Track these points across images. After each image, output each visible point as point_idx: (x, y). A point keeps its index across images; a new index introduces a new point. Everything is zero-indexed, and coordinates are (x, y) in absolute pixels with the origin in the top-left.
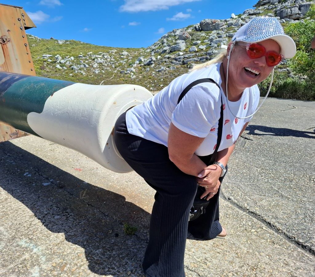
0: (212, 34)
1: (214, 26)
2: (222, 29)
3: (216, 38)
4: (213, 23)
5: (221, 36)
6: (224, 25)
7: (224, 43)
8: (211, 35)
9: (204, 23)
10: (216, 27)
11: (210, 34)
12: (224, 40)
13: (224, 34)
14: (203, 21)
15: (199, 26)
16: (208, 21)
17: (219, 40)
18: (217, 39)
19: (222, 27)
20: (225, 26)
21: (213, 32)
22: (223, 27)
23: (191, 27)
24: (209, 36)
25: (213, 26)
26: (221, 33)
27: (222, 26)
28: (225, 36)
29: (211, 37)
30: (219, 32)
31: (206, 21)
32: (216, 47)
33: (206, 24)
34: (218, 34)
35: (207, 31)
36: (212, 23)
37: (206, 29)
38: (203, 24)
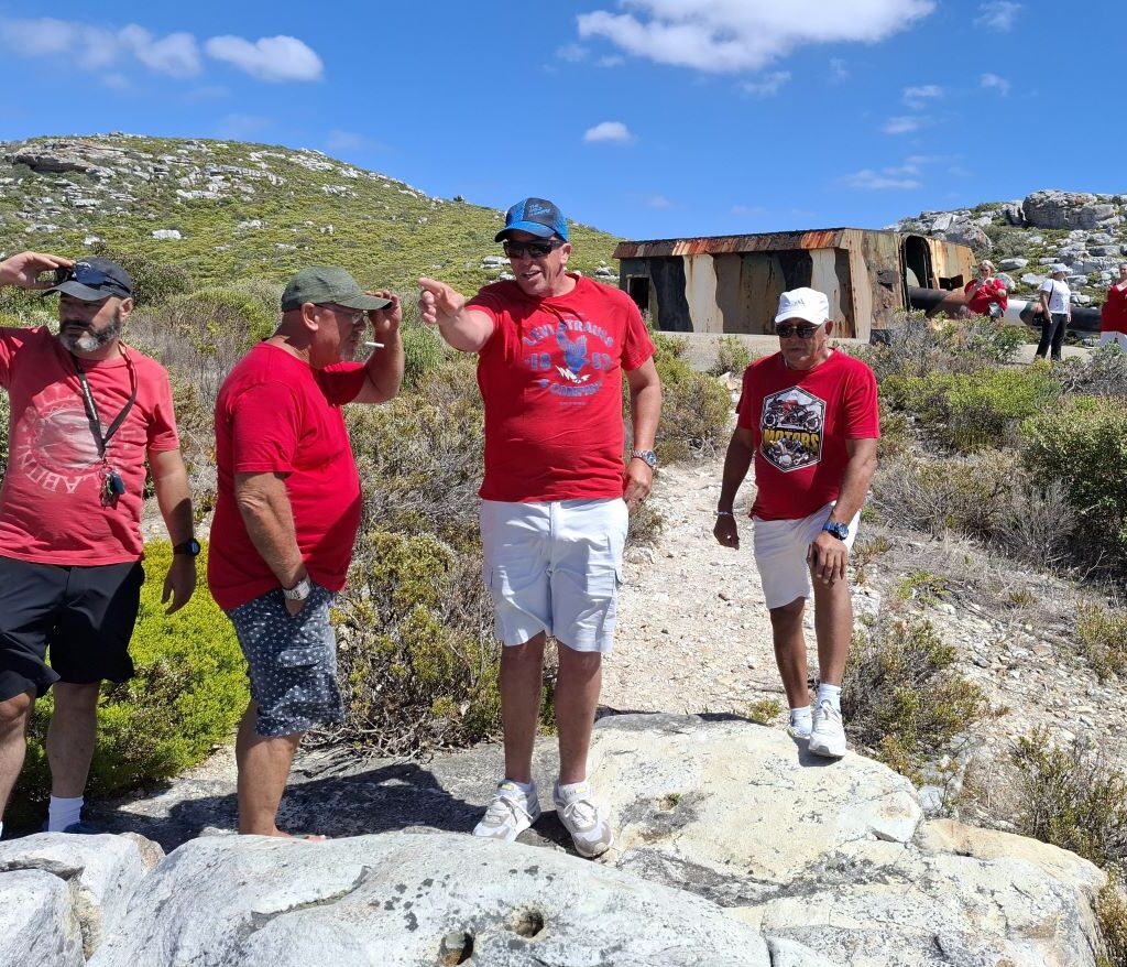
0: (1069, 241)
1: (1077, 217)
2: (1105, 227)
3: (1084, 255)
4: (1074, 206)
5: (1102, 250)
6: (1111, 216)
7: (1111, 274)
8: (1066, 245)
9: (1041, 201)
10: (1085, 218)
11: (1062, 242)
12: (1112, 265)
13: (1114, 243)
14: (1036, 195)
15: (1019, 211)
16: (1055, 196)
17: (1096, 261)
18: (1086, 260)
19: (1105, 222)
20: (1116, 220)
21: (1073, 234)
22: (1109, 221)
23: (991, 210)
24: (1059, 246)
25: (1073, 213)
26: (1101, 241)
27: (1106, 218)
28: (1116, 250)
29: (1065, 251)
30: (1095, 236)
31: (1048, 197)
32: (1082, 284)
33: (1046, 206)
34: (1091, 241)
35: (1050, 227)
36: (1071, 205)
37: (1047, 222)
38: (1035, 204)
